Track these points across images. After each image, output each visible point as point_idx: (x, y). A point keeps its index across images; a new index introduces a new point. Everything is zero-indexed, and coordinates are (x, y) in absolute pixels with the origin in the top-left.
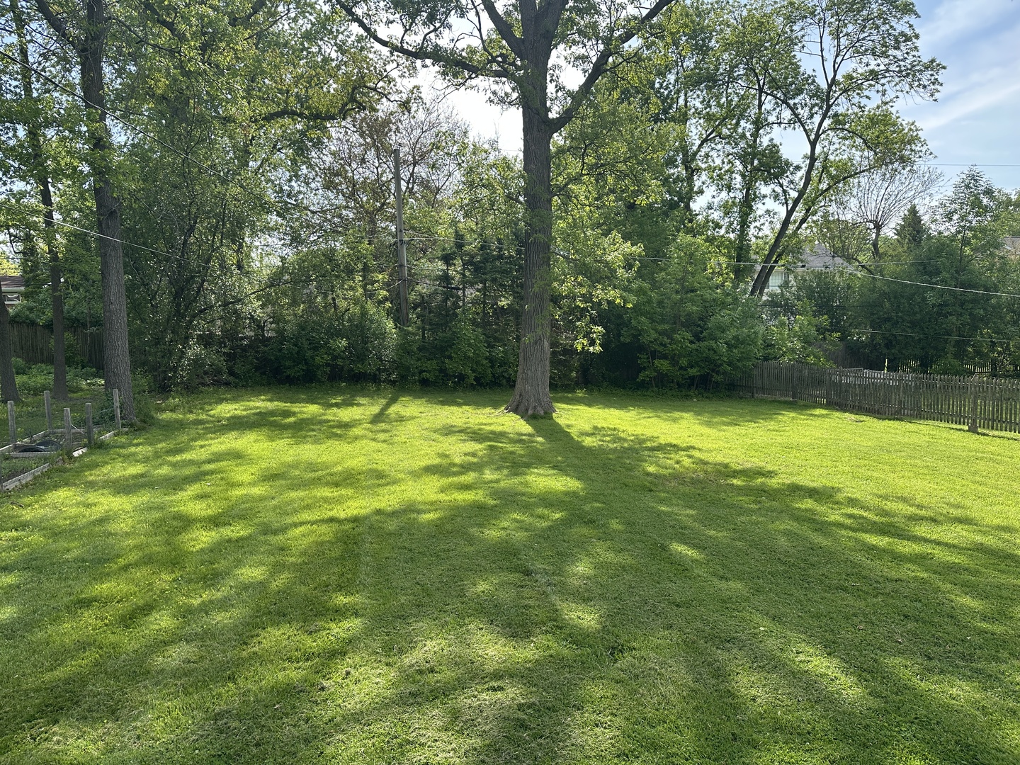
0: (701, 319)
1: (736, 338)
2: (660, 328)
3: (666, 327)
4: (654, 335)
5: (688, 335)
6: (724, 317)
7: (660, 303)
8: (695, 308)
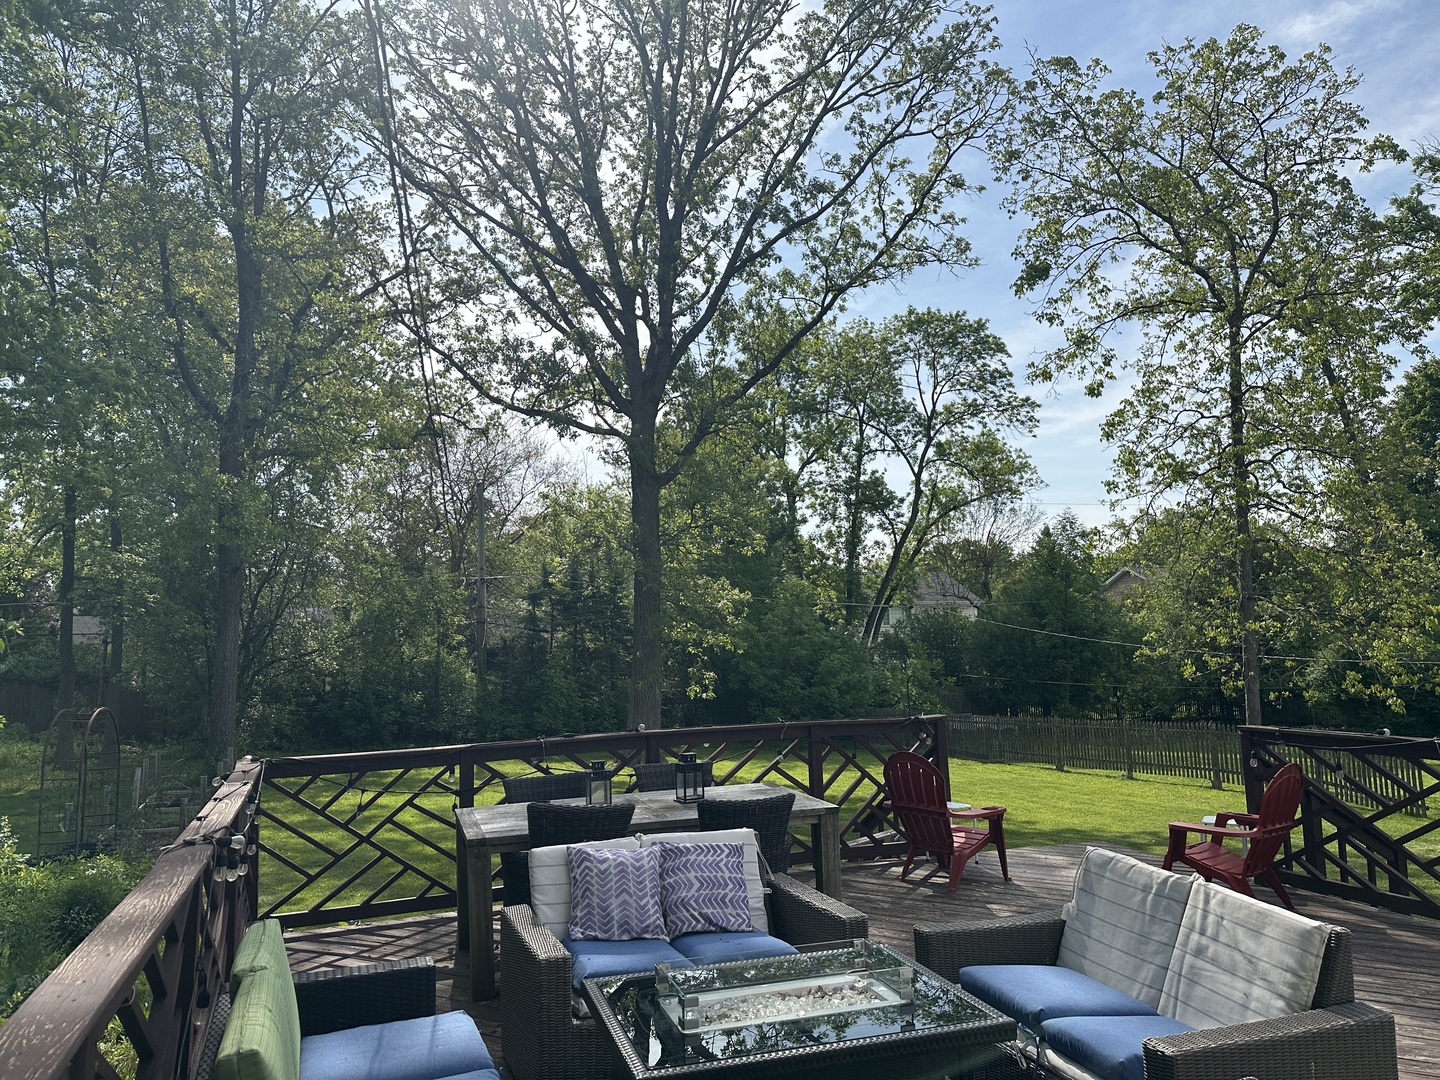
0: (812, 663)
1: (846, 683)
2: (770, 672)
3: (776, 671)
4: (764, 681)
5: (798, 680)
6: (834, 660)
7: (768, 645)
8: (804, 652)
